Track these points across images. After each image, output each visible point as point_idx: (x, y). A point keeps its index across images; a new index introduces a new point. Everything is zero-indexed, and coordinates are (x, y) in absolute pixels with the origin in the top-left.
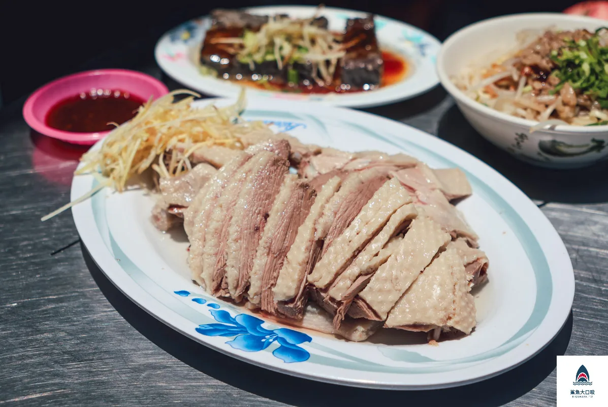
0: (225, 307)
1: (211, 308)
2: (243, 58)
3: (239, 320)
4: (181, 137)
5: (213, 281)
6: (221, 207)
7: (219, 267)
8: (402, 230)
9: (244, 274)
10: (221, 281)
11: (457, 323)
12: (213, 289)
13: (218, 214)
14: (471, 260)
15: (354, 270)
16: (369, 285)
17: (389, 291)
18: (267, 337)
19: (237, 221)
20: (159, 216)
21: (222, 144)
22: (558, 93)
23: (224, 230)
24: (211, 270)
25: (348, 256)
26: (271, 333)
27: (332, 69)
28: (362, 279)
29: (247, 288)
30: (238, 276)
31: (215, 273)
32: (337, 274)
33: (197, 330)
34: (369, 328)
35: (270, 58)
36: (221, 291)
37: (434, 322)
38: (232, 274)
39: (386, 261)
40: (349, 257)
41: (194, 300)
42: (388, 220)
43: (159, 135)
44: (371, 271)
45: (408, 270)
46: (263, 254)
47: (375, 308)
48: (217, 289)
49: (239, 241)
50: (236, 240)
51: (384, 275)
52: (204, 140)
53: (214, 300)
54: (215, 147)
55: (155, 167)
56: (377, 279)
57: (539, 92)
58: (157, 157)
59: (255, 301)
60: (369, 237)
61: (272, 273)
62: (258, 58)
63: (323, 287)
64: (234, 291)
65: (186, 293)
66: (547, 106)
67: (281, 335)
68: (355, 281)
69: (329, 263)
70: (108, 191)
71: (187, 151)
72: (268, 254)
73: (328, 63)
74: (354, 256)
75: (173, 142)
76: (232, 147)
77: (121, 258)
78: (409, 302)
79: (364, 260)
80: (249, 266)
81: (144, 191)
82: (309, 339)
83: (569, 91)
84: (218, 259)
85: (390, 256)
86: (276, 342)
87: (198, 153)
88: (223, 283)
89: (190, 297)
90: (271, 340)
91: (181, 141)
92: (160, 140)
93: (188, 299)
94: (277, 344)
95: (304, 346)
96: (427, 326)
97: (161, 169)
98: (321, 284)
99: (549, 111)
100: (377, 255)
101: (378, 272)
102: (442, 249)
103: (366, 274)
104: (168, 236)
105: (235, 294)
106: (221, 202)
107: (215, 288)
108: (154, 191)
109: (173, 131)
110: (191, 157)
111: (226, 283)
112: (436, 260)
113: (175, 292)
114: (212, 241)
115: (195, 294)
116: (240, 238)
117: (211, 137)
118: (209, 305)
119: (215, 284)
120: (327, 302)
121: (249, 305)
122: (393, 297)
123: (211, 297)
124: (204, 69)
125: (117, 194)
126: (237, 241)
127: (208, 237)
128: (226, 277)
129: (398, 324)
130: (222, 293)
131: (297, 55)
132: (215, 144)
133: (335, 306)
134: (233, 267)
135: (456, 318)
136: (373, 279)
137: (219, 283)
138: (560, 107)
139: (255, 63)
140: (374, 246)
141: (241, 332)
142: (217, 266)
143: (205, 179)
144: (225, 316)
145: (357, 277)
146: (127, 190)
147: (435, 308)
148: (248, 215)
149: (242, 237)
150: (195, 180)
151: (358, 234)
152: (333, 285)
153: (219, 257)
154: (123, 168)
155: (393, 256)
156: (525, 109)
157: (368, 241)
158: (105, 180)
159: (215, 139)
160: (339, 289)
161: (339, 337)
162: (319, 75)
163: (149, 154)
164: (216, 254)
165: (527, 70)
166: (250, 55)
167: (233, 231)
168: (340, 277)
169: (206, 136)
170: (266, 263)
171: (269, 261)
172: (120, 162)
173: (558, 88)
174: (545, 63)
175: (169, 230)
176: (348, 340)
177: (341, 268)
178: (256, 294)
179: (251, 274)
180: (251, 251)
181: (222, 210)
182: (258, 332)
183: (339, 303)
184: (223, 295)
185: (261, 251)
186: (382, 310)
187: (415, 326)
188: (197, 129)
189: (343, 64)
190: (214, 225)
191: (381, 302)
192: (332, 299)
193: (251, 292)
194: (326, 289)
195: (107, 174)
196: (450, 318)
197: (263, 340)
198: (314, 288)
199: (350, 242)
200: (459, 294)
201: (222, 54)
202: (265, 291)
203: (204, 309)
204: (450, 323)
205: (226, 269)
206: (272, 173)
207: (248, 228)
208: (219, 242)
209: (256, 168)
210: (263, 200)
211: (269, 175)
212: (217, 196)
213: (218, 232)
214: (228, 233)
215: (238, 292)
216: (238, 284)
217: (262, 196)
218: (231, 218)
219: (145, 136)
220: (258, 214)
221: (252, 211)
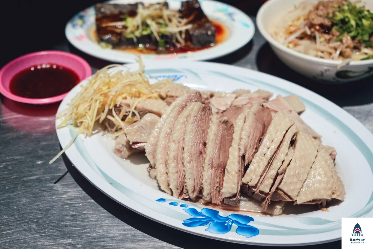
0: (191, 205)
1: (183, 208)
2: (128, 34)
3: (204, 213)
4: (124, 96)
5: (178, 189)
6: (174, 141)
7: (181, 180)
8: (293, 143)
9: (198, 183)
10: (183, 188)
11: (338, 196)
12: (178, 195)
13: (173, 146)
14: (329, 154)
16: (283, 180)
17: (296, 183)
18: (227, 222)
20: (121, 150)
22: (341, 41)
23: (179, 156)
24: (176, 182)
25: (266, 163)
26: (227, 218)
27: (183, 36)
28: (279, 178)
29: (201, 190)
30: (194, 184)
31: (178, 185)
32: (261, 176)
33: (184, 224)
34: (283, 206)
35: (145, 33)
36: (183, 195)
37: (325, 197)
38: (190, 184)
39: (289, 164)
40: (267, 164)
41: (170, 204)
42: (284, 138)
43: (111, 97)
44: (283, 172)
45: (303, 167)
46: (209, 169)
47: (289, 194)
48: (181, 194)
49: (191, 162)
50: (189, 162)
51: (292, 172)
52: (140, 96)
53: (181, 201)
54: (149, 100)
56: (288, 176)
57: (329, 41)
59: (208, 199)
60: (276, 150)
61: (216, 180)
62: (138, 33)
64: (192, 194)
65: (163, 200)
66: (336, 49)
67: (234, 219)
68: (275, 179)
69: (255, 170)
70: (82, 136)
71: (133, 105)
72: (212, 168)
73: (180, 33)
74: (269, 163)
75: (120, 100)
77: (112, 183)
78: (308, 187)
79: (277, 164)
80: (201, 177)
81: (102, 133)
82: (252, 219)
83: (347, 39)
84: (179, 176)
85: (291, 160)
86: (234, 224)
87: (140, 106)
88: (184, 190)
89: (167, 202)
90: (230, 224)
91: (125, 98)
92: (112, 100)
93: (166, 204)
94: (235, 226)
95: (251, 224)
96: (320, 200)
98: (252, 184)
99: (338, 52)
100: (283, 161)
101: (287, 172)
102: (318, 151)
103: (281, 174)
105: (193, 196)
106: (175, 138)
107: (179, 193)
109: (118, 93)
110: (135, 108)
111: (186, 190)
112: (317, 158)
113: (156, 200)
114: (172, 165)
115: (169, 200)
116: (192, 160)
117: (144, 94)
118: (181, 206)
119: (179, 191)
120: (257, 194)
122: (299, 186)
123: (178, 199)
124: (103, 44)
125: (88, 137)
126: (190, 163)
127: (170, 162)
128: (186, 186)
129: (304, 202)
130: (184, 196)
131: (163, 30)
132: (147, 98)
133: (264, 196)
134: (190, 179)
135: (337, 193)
136: (285, 176)
137: (181, 190)
138: (345, 50)
139: (137, 37)
140: (281, 156)
141: (209, 221)
142: (179, 179)
143: (153, 124)
144: (194, 211)
145: (277, 177)
146: (93, 134)
147: (325, 189)
148: (194, 145)
149: (193, 159)
150: (146, 125)
151: (268, 149)
152: (260, 182)
153: (179, 174)
154: (89, 120)
155: (293, 160)
156: (323, 52)
157: (275, 152)
158: (77, 129)
159: (147, 95)
160: (266, 186)
161: (265, 213)
162: (178, 41)
164: (177, 172)
165: (318, 27)
166: (132, 32)
167: (187, 156)
169: (140, 94)
170: (212, 174)
171: (213, 172)
172: (88, 116)
173: (340, 37)
174: (327, 22)
175: (129, 157)
176: (271, 215)
177: (263, 172)
178: (208, 194)
179: (203, 182)
180: (201, 168)
181: (175, 144)
182: (219, 219)
183: (267, 194)
184: (185, 198)
185: (207, 166)
186: (293, 194)
187: (314, 201)
188: (134, 90)
190: (172, 154)
191: (293, 190)
192: (261, 192)
193: (205, 193)
194: (255, 187)
195: (77, 126)
196: (333, 193)
197: (226, 224)
198: (247, 186)
199: (265, 154)
201: (113, 33)
202: (213, 192)
203: (178, 209)
204: (334, 197)
205: (186, 181)
206: (203, 116)
207: (196, 153)
208: (178, 165)
209: (193, 114)
210: (201, 134)
211: (202, 117)
212: (169, 134)
213: (176, 158)
214: (183, 158)
215: (195, 194)
216: (194, 189)
217: (200, 132)
218: (183, 149)
219: (102, 99)
220: (200, 143)
221: (196, 142)
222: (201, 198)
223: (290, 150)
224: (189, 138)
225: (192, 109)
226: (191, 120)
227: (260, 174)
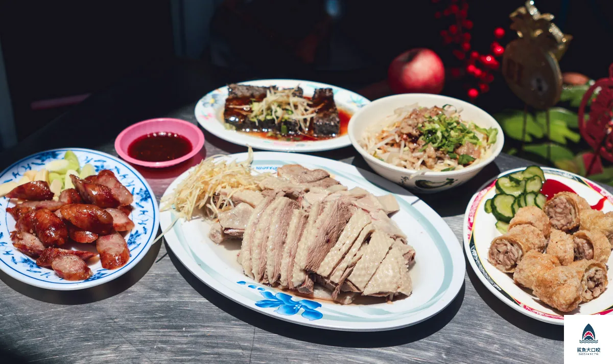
0: (268, 289)
1: (260, 291)
3: (278, 297)
4: (223, 185)
5: (259, 274)
6: (260, 230)
8: (367, 239)
9: (277, 270)
10: (264, 274)
11: (403, 290)
12: (259, 279)
13: (259, 235)
14: (406, 252)
15: (343, 265)
16: (352, 273)
17: (364, 275)
18: (296, 306)
19: (272, 239)
20: (215, 235)
21: (248, 189)
22: (425, 151)
23: (263, 244)
24: (257, 268)
25: (340, 257)
26: (298, 303)
27: (308, 124)
28: (348, 270)
29: (279, 277)
30: (273, 271)
31: (260, 270)
32: (334, 268)
33: (256, 304)
34: (353, 296)
37: (390, 291)
38: (270, 270)
39: (361, 258)
41: (249, 286)
42: (359, 234)
43: (211, 185)
44: (353, 265)
45: (374, 262)
47: (357, 285)
48: (261, 279)
49: (274, 251)
50: (272, 250)
51: (361, 266)
52: (237, 187)
53: (261, 285)
54: (244, 191)
55: (208, 205)
56: (357, 269)
57: (413, 150)
58: (209, 198)
59: (285, 284)
60: (351, 245)
63: (326, 276)
64: (271, 279)
65: (244, 282)
66: (418, 159)
67: (304, 304)
68: (345, 271)
69: (329, 263)
70: (181, 220)
71: (229, 194)
72: (290, 256)
73: (305, 120)
74: (343, 258)
75: (219, 189)
76: (254, 190)
77: (201, 264)
78: (376, 280)
79: (349, 259)
80: (279, 265)
81: (202, 219)
82: (320, 305)
83: (431, 149)
84: (261, 262)
85: (362, 255)
86: (302, 309)
87: (235, 196)
89: (247, 285)
90: (299, 308)
91: (224, 188)
92: (211, 188)
93: (245, 286)
94: (302, 310)
95: (318, 309)
96: (386, 293)
97: (212, 206)
98: (325, 274)
100: (355, 255)
101: (357, 265)
102: (390, 248)
103: (351, 267)
104: (222, 247)
105: (272, 281)
108: (207, 218)
109: (218, 182)
110: (232, 198)
111: (267, 275)
112: (388, 255)
113: (238, 283)
114: (256, 251)
115: (249, 283)
116: (274, 249)
117: (242, 185)
118: (259, 289)
119: (260, 276)
120: (329, 284)
121: (281, 287)
122: (366, 279)
123: (259, 284)
125: (187, 222)
127: (254, 248)
128: (266, 272)
129: (370, 293)
130: (264, 281)
132: (245, 189)
133: (334, 286)
134: (270, 265)
135: (403, 288)
136: (355, 269)
137: (262, 275)
138: (427, 160)
140: (354, 250)
141: (281, 304)
142: (261, 265)
143: (246, 213)
144: (269, 295)
145: (346, 269)
146: (192, 219)
147: (391, 283)
148: (278, 235)
150: (238, 213)
151: (343, 244)
152: (332, 275)
154: (189, 206)
155: (364, 255)
156: (406, 161)
157: (350, 248)
158: (178, 214)
159: (245, 186)
160: (337, 276)
161: (336, 302)
163: (205, 195)
164: (260, 259)
165: (405, 137)
167: (270, 245)
168: (335, 270)
169: (238, 185)
171: (291, 260)
172: (188, 202)
173: (425, 148)
174: (415, 132)
175: (222, 243)
176: (342, 304)
177: (337, 264)
178: (285, 280)
179: (281, 269)
180: (280, 256)
181: (261, 233)
182: (291, 303)
183: (337, 284)
184: (265, 282)
185: (285, 255)
186: (361, 286)
187: (380, 293)
188: (233, 180)
190: (257, 242)
191: (361, 282)
192: (332, 282)
193: (282, 279)
194: (328, 277)
195: (179, 210)
196: (399, 288)
197: (295, 308)
198: (321, 277)
199: (340, 250)
200: (403, 273)
202: (290, 278)
203: (256, 291)
204: (399, 290)
205: (267, 267)
207: (279, 243)
208: (261, 252)
209: (280, 207)
210: (285, 226)
211: (288, 211)
212: (255, 224)
213: (260, 246)
214: (267, 246)
215: (274, 280)
216: (274, 275)
217: (285, 224)
218: (268, 237)
219: (202, 186)
220: (284, 234)
221: (280, 233)
222: (280, 284)
223: (364, 246)
224: (274, 227)
225: (280, 203)
226: (277, 212)
227: (333, 266)
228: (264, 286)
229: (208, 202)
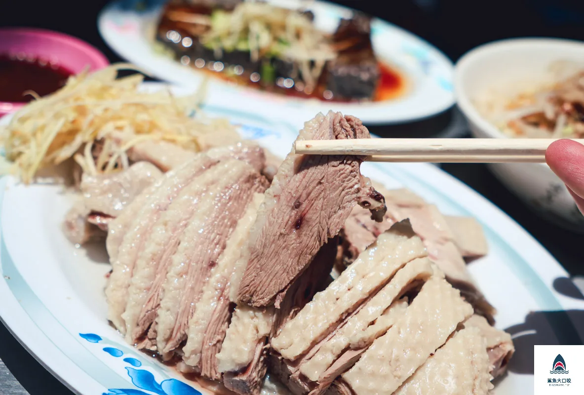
0: (149, 364)
1: (128, 365)
2: (209, 41)
3: (166, 387)
4: (120, 123)
5: (138, 325)
6: (165, 224)
7: (149, 308)
8: (410, 292)
9: (183, 325)
10: (149, 328)
12: (135, 338)
13: (160, 233)
14: (492, 344)
15: (340, 340)
16: (358, 364)
17: (385, 377)
19: (186, 249)
20: (74, 225)
21: (173, 141)
23: (164, 257)
24: (137, 310)
25: (334, 318)
28: (349, 356)
29: (183, 342)
30: (173, 324)
31: (142, 316)
32: (314, 343)
35: (242, 47)
36: (146, 341)
38: (165, 321)
39: (384, 333)
40: (334, 321)
41: (106, 350)
42: (392, 277)
43: (90, 117)
44: (364, 345)
45: (414, 349)
46: (213, 297)
48: (141, 338)
49: (184, 276)
50: (180, 275)
51: (381, 352)
52: (149, 132)
53: (134, 352)
54: (163, 144)
55: (79, 159)
56: (371, 358)
58: (84, 145)
59: (192, 362)
60: (365, 297)
61: (219, 325)
62: (228, 44)
63: (292, 359)
64: (164, 344)
65: (95, 337)
68: (339, 356)
69: (305, 326)
70: (10, 180)
71: (126, 143)
72: (219, 299)
73: (312, 64)
74: (341, 321)
75: (107, 129)
76: (185, 147)
77: (11, 275)
79: (355, 329)
80: (189, 312)
84: (149, 297)
85: (391, 327)
87: (140, 148)
88: (151, 330)
89: (101, 345)
91: (120, 128)
92: (91, 123)
93: (98, 347)
97: (86, 161)
98: (289, 353)
100: (373, 323)
101: (372, 348)
102: (460, 327)
103: (356, 349)
104: (83, 252)
105: (165, 349)
106: (167, 219)
107: (138, 336)
108: (72, 190)
109: (109, 114)
110: (130, 151)
111: (155, 332)
112: (451, 340)
113: (81, 335)
114: (144, 270)
115: (108, 341)
116: (186, 273)
117: (160, 130)
118: (126, 360)
119: (139, 330)
120: (294, 380)
121: (181, 366)
123: (132, 348)
125: (21, 186)
126: (182, 276)
127: (141, 263)
128: (157, 323)
130: (146, 344)
131: (277, 49)
132: (164, 139)
133: (306, 388)
134: (168, 310)
136: (365, 356)
137: (145, 329)
139: (223, 50)
140: (371, 310)
142: (146, 305)
143: (145, 183)
144: (148, 379)
145: (343, 351)
148: (203, 243)
149: (190, 271)
150: (131, 182)
151: (349, 290)
152: (308, 357)
153: (151, 293)
154: (34, 153)
155: (395, 327)
157: (363, 302)
158: (8, 165)
159: (166, 133)
160: (316, 365)
163: (73, 139)
164: (148, 289)
165: (567, 107)
166: (218, 39)
167: (179, 261)
168: (317, 347)
169: (152, 127)
170: (215, 311)
171: (219, 307)
172: (33, 144)
177: (322, 334)
178: (194, 352)
179: (192, 323)
180: (197, 293)
181: (166, 230)
183: (313, 384)
184: (148, 348)
185: (210, 292)
188: (142, 117)
189: (332, 68)
190: (151, 248)
192: (303, 377)
193: (187, 349)
194: (296, 361)
198: (280, 358)
199: (337, 299)
200: (479, 392)
202: (208, 349)
203: (117, 365)
205: (159, 311)
206: (244, 193)
207: (201, 261)
208: (155, 274)
209: (224, 180)
210: (226, 226)
211: (240, 193)
212: (161, 209)
213: (156, 259)
214: (171, 263)
215: (170, 347)
216: (171, 335)
217: (226, 221)
218: (179, 243)
219: (72, 116)
220: (217, 244)
221: (209, 238)
222: (180, 359)
223: (397, 306)
224: (199, 226)
225: (226, 171)
226: (216, 191)
227: (312, 337)
228: (144, 355)
229: (81, 150)
